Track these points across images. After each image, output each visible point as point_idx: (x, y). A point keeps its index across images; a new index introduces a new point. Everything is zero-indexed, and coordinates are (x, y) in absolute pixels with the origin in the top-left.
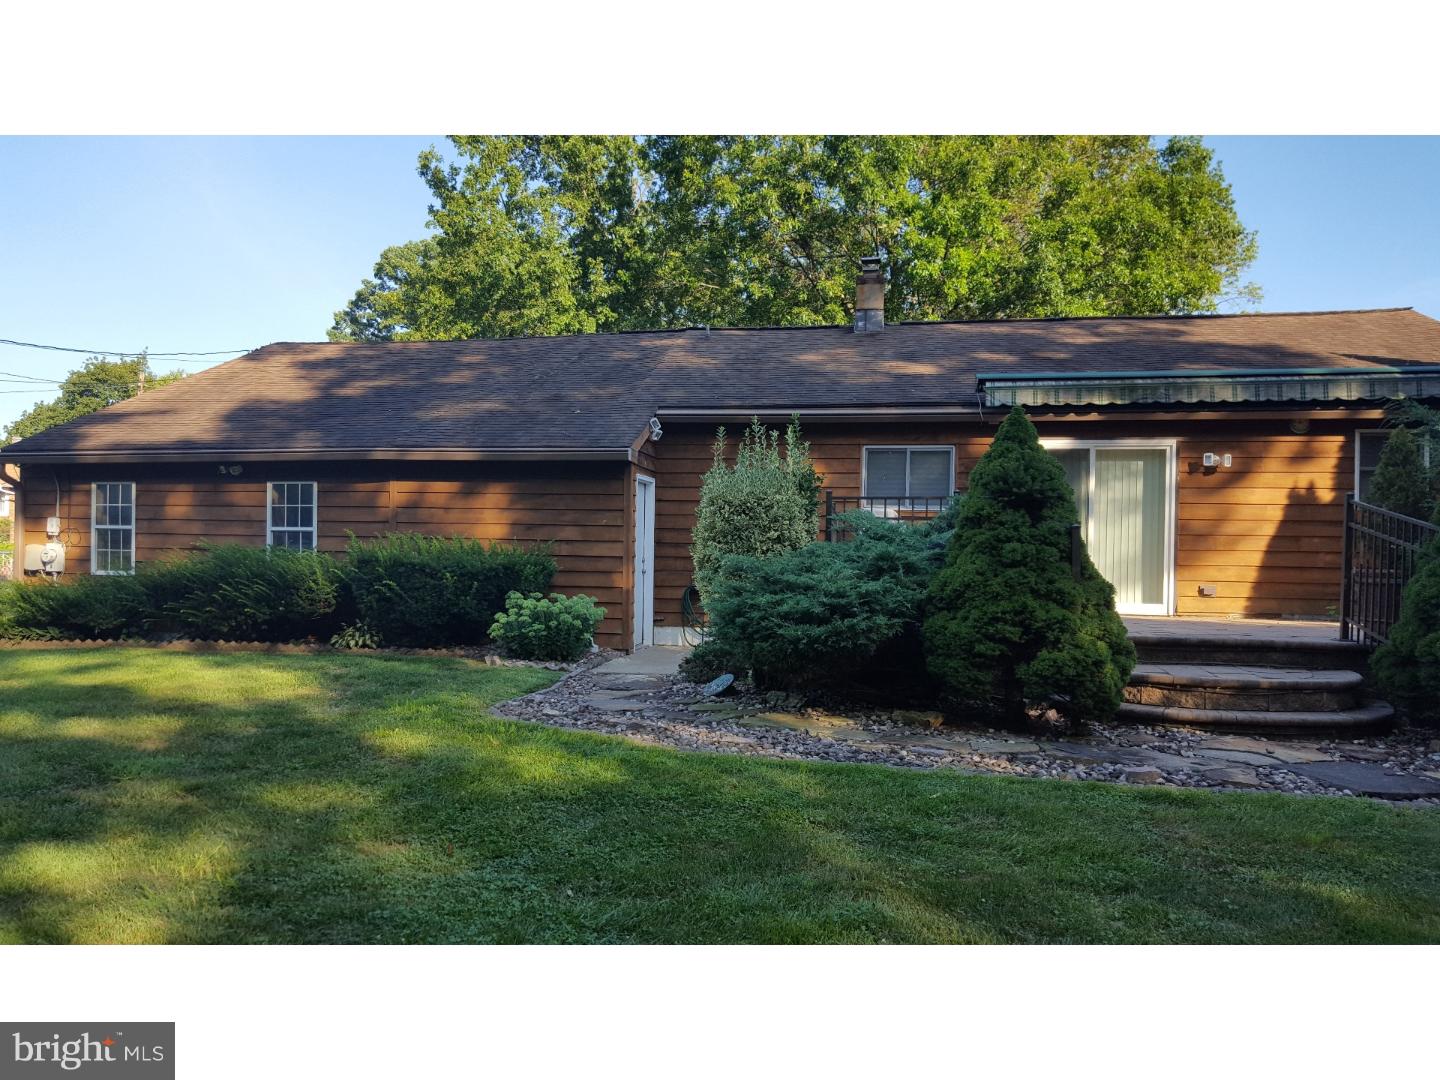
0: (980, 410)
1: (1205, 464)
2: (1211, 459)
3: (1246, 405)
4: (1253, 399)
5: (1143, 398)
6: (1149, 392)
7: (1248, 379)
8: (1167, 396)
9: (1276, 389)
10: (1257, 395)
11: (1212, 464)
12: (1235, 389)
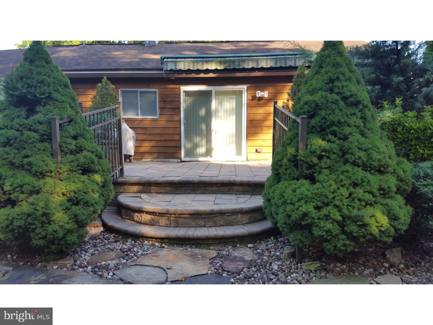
0: (163, 72)
1: (257, 96)
2: (259, 94)
3: (271, 69)
4: (274, 66)
5: (229, 66)
6: (231, 63)
7: (273, 57)
8: (239, 65)
9: (284, 61)
10: (276, 64)
11: (260, 96)
12: (267, 62)
